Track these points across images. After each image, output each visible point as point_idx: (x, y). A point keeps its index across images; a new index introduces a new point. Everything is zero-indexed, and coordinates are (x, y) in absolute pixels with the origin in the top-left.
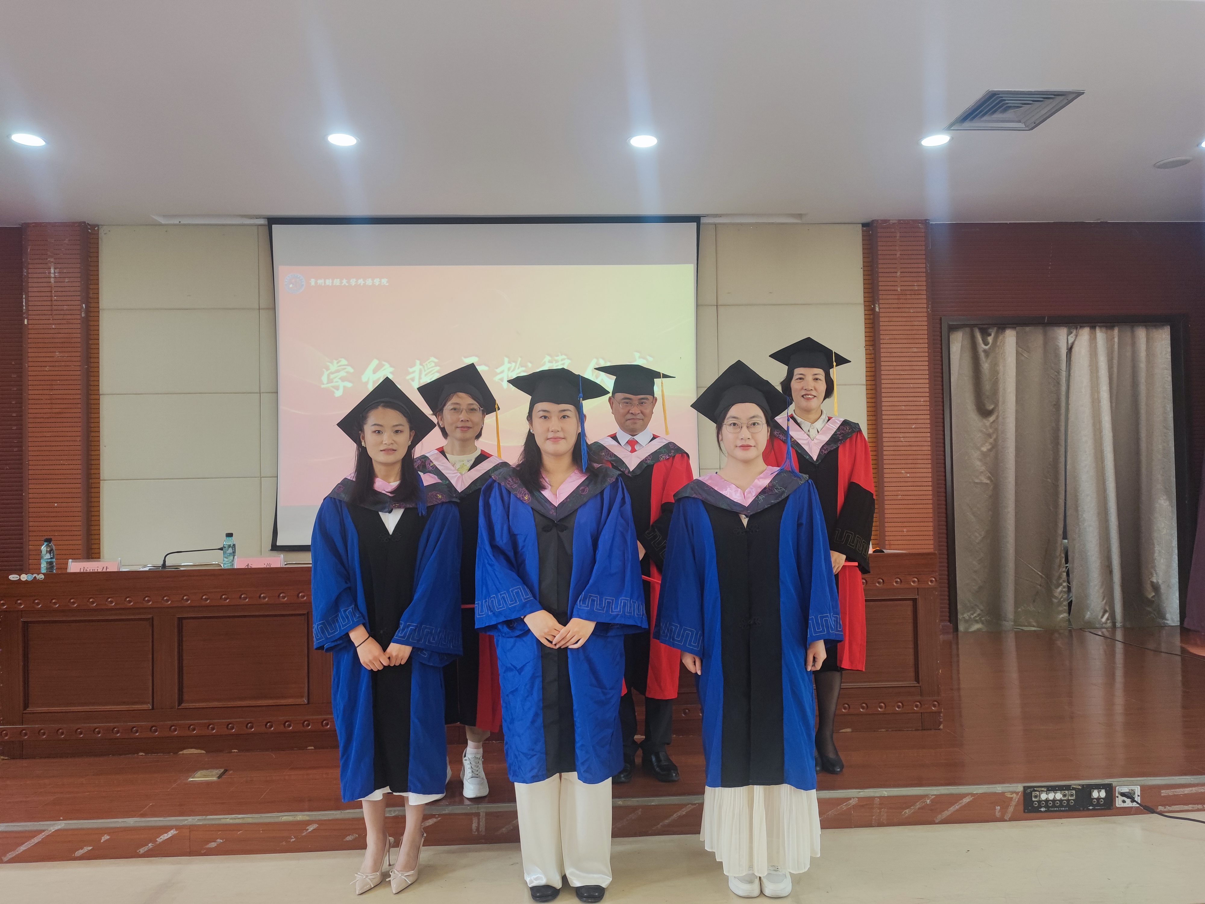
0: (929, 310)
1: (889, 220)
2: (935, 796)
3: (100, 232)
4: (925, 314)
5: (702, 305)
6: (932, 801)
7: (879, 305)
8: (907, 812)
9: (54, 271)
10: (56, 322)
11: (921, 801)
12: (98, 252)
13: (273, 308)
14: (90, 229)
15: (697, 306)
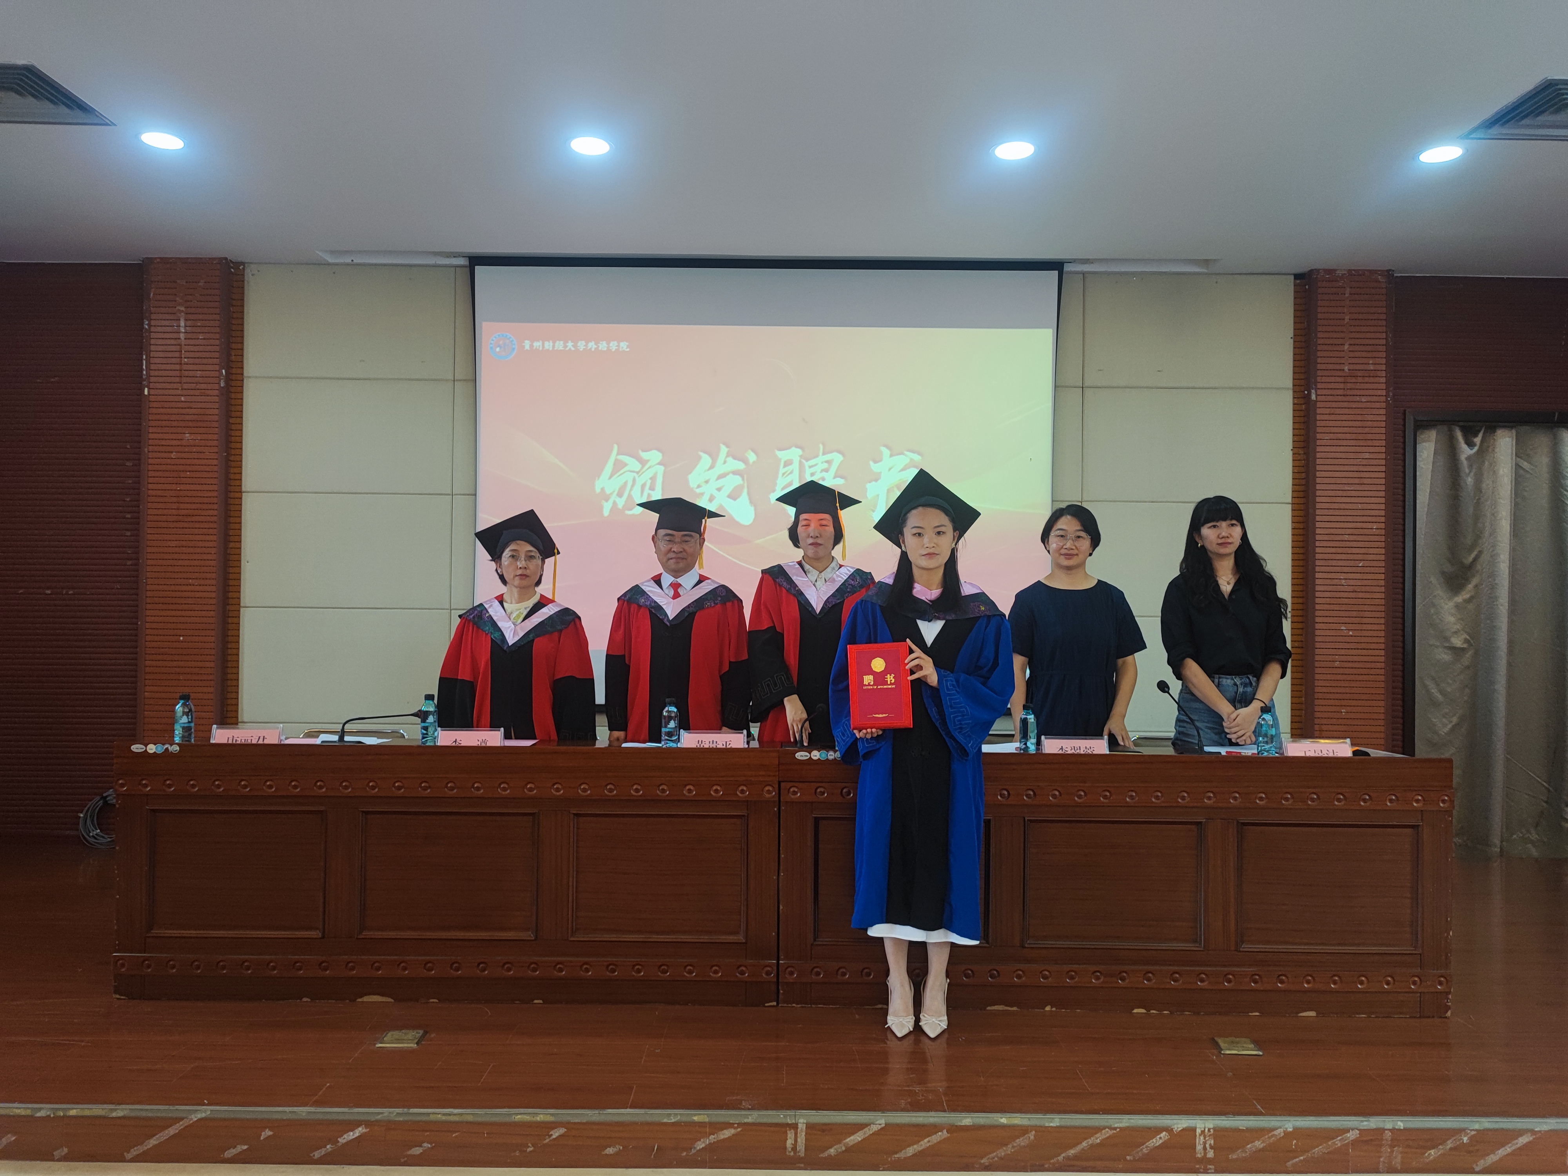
0: (1389, 399)
1: (1335, 270)
2: (1475, 1133)
3: (246, 271)
4: (1384, 405)
5: (1063, 387)
6: (1471, 1138)
7: (1316, 392)
8: (1433, 1153)
9: (185, 324)
10: (185, 392)
11: (1454, 1138)
12: (243, 300)
13: (473, 380)
14: (232, 268)
15: (1056, 387)
